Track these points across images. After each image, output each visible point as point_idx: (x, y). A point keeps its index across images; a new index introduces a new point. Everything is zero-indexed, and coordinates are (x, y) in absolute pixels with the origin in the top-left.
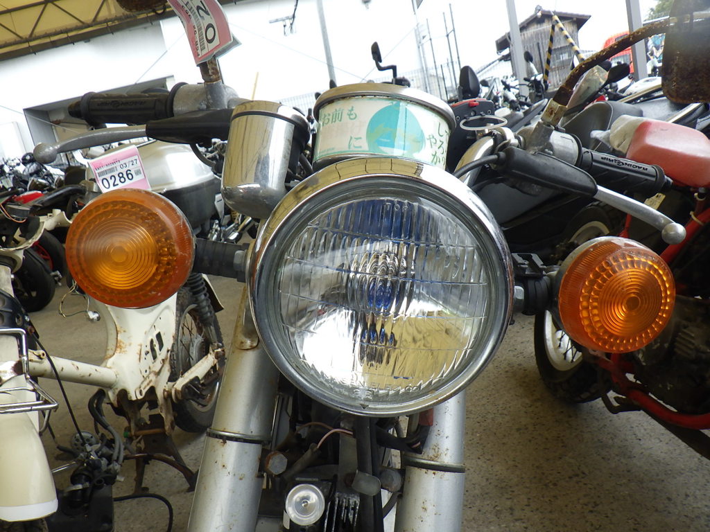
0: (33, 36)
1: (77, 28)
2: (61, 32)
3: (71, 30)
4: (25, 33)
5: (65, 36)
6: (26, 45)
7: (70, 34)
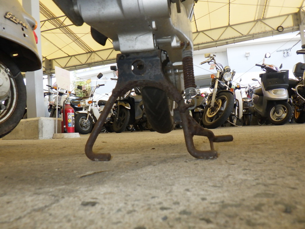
0: (219, 39)
1: (240, 37)
2: (232, 38)
3: (236, 38)
4: (216, 38)
5: (233, 40)
6: (215, 43)
7: (235, 39)
